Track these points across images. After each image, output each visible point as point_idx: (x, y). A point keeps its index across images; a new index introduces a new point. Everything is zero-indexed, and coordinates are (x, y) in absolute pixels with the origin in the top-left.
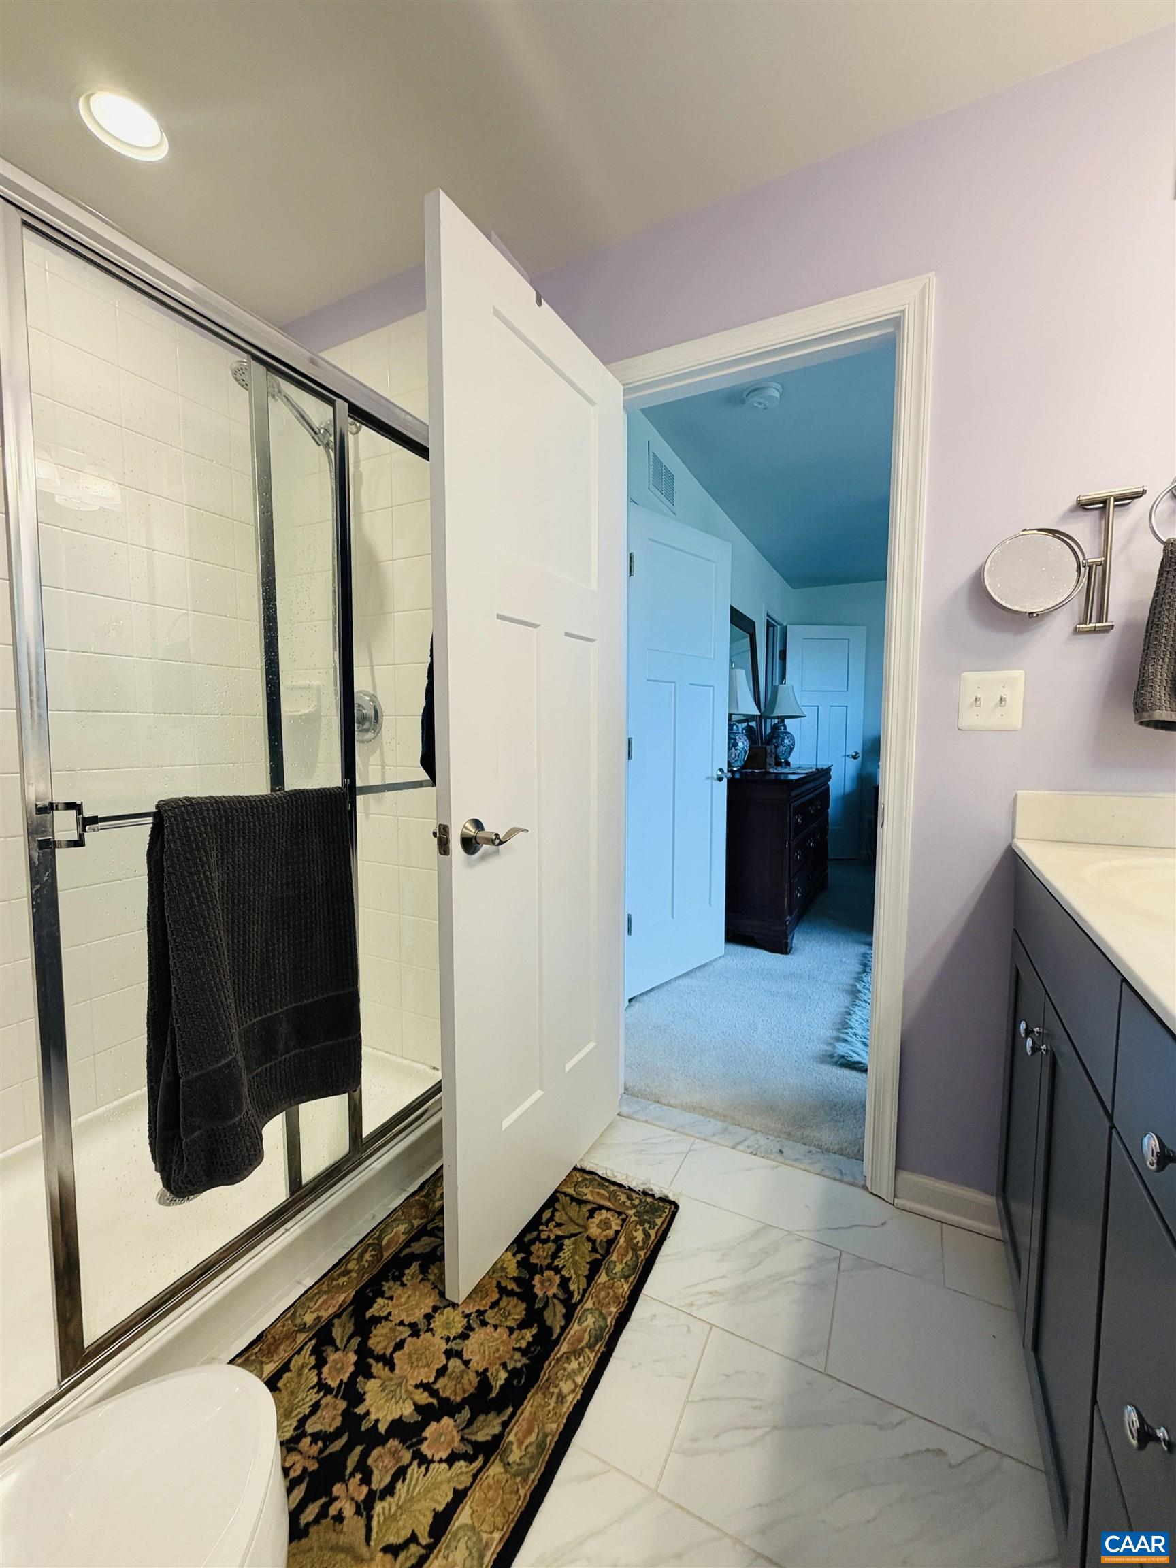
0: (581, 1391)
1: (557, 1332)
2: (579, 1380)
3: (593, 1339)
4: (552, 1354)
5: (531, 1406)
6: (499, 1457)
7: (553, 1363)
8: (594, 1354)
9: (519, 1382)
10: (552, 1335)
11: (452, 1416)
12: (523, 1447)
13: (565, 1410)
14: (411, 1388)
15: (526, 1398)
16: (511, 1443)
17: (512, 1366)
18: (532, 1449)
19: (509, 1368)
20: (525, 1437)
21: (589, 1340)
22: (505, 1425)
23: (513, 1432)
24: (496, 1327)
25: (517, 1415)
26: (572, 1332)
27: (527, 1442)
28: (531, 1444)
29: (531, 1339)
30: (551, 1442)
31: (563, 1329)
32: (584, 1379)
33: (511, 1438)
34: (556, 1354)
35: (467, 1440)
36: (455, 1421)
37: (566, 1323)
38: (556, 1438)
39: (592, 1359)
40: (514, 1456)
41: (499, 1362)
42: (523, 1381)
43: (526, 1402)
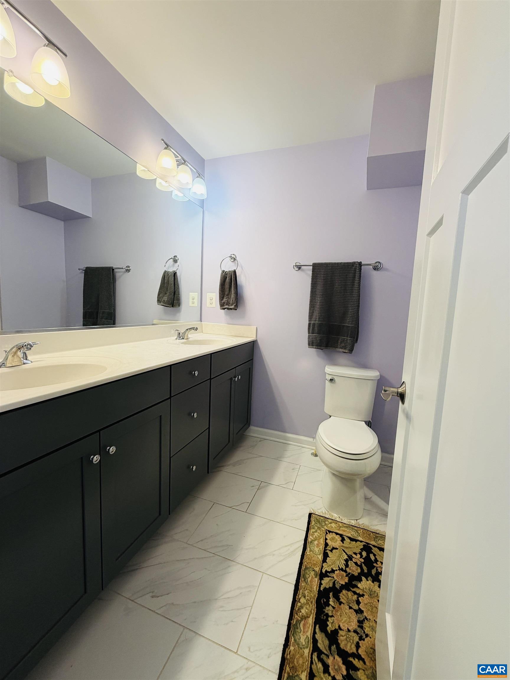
0: (297, 599)
1: (317, 630)
2: (299, 604)
3: (298, 625)
4: (315, 616)
5: (314, 591)
6: (318, 572)
7: (313, 611)
8: (295, 617)
9: (323, 600)
10: (319, 627)
11: (342, 585)
12: (311, 576)
13: (301, 591)
14: (365, 594)
15: (318, 594)
16: (316, 577)
17: (330, 607)
18: (307, 576)
19: (330, 606)
20: (311, 579)
21: (300, 625)
22: (321, 584)
23: (317, 582)
24: (349, 631)
25: (318, 587)
26: (310, 631)
27: (310, 578)
28: (309, 577)
29: (328, 623)
30: (302, 579)
31: (315, 633)
32: (297, 605)
33: (316, 579)
34: (313, 617)
35: (332, 577)
36: (340, 583)
37: (315, 637)
38: (300, 580)
39: (296, 615)
40: (312, 573)
41: (336, 608)
42: (322, 601)
43: (317, 593)
